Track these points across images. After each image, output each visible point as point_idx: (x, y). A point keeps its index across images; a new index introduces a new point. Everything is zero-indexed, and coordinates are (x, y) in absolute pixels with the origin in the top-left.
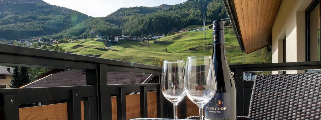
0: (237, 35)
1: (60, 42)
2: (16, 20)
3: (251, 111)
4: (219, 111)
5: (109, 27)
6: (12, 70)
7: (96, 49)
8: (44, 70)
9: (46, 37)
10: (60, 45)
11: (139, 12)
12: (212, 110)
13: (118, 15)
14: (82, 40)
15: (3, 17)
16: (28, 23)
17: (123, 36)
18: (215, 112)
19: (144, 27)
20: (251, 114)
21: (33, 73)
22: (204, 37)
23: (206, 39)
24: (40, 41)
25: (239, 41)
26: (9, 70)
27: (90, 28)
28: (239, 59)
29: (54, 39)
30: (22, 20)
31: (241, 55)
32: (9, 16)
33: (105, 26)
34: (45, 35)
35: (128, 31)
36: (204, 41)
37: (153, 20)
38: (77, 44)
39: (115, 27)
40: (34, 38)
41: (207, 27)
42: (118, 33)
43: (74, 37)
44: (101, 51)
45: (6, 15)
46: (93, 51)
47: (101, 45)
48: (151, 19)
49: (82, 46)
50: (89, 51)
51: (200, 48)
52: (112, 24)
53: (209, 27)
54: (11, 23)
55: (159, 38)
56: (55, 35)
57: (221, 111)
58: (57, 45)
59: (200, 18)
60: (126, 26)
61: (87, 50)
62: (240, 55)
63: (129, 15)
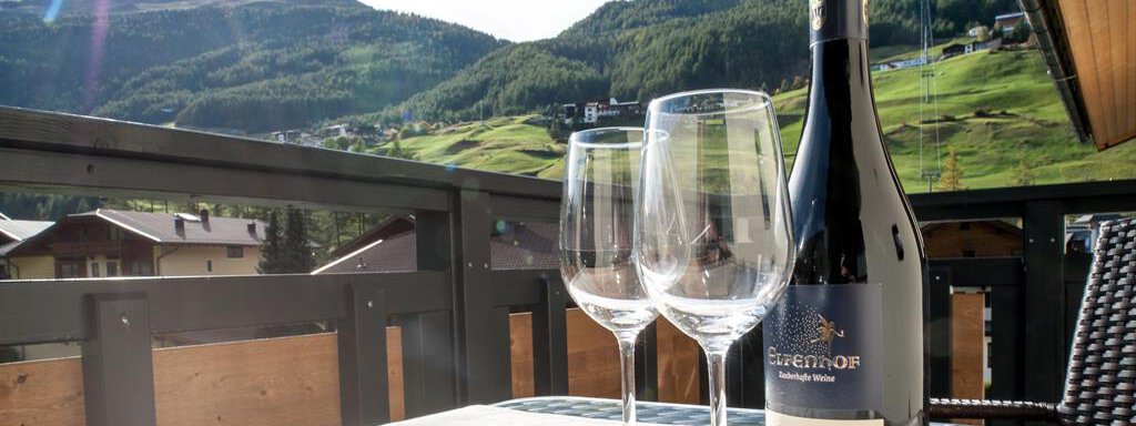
3: (1077, 381)
12: (791, 369)
18: (805, 378)
20: (1073, 394)
57: (834, 372)
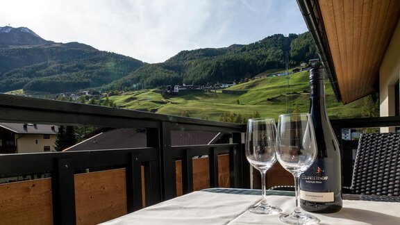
0: (331, 81)
1: (110, 95)
2: (61, 70)
3: (355, 180)
4: (319, 181)
5: (168, 75)
6: (57, 128)
7: (153, 101)
8: (92, 129)
9: (94, 89)
10: (110, 98)
11: (204, 56)
12: (310, 180)
13: (178, 60)
14: (136, 92)
15: (46, 67)
16: (74, 73)
17: (184, 85)
18: (314, 182)
19: (210, 73)
20: (354, 184)
21: (80, 131)
22: (286, 84)
23: (289, 86)
24: (87, 94)
25: (333, 89)
26: (53, 128)
27: (145, 77)
28: (334, 111)
29: (104, 91)
30: (68, 70)
31: (337, 106)
32: (53, 66)
33: (162, 75)
34: (93, 87)
35: (190, 79)
36: (287, 89)
37: (221, 65)
38: (130, 96)
39: (175, 75)
40: (81, 91)
41: (291, 71)
42: (178, 81)
43: (126, 88)
44: (158, 105)
45: (50, 64)
46: (149, 105)
47: (158, 97)
48: (218, 63)
49: (135, 99)
50: (145, 105)
51: (282, 98)
52: (171, 72)
53: (294, 71)
54: (55, 74)
55: (229, 86)
56: (104, 87)
57: (321, 181)
58: (107, 98)
59: (281, 59)
60: (188, 73)
61: (142, 103)
62: (334, 106)
63: (191, 59)
